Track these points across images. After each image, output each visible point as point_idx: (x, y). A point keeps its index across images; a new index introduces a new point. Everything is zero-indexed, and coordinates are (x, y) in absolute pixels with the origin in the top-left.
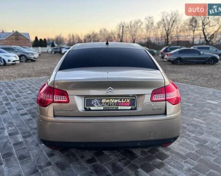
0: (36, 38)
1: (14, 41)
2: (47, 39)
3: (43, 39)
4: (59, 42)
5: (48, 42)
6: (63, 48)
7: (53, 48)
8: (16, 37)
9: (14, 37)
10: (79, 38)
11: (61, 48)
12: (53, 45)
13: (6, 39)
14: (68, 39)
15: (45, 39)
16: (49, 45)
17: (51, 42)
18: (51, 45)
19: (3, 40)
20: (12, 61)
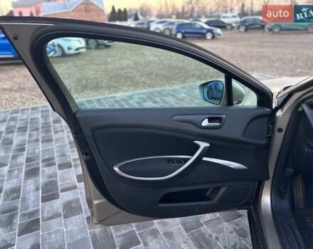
0: (113, 8)
1: (84, 13)
2: (128, 9)
3: (122, 9)
4: (144, 13)
5: (129, 13)
6: (152, 21)
7: (136, 22)
8: (86, 8)
9: (83, 7)
10: (174, 5)
11: (149, 22)
12: (136, 19)
13: (73, 11)
14: (158, 8)
15: (125, 10)
16: (130, 17)
17: (134, 12)
18: (133, 18)
19: (68, 12)
20: (74, 48)
